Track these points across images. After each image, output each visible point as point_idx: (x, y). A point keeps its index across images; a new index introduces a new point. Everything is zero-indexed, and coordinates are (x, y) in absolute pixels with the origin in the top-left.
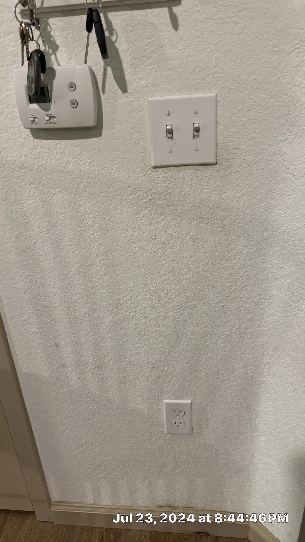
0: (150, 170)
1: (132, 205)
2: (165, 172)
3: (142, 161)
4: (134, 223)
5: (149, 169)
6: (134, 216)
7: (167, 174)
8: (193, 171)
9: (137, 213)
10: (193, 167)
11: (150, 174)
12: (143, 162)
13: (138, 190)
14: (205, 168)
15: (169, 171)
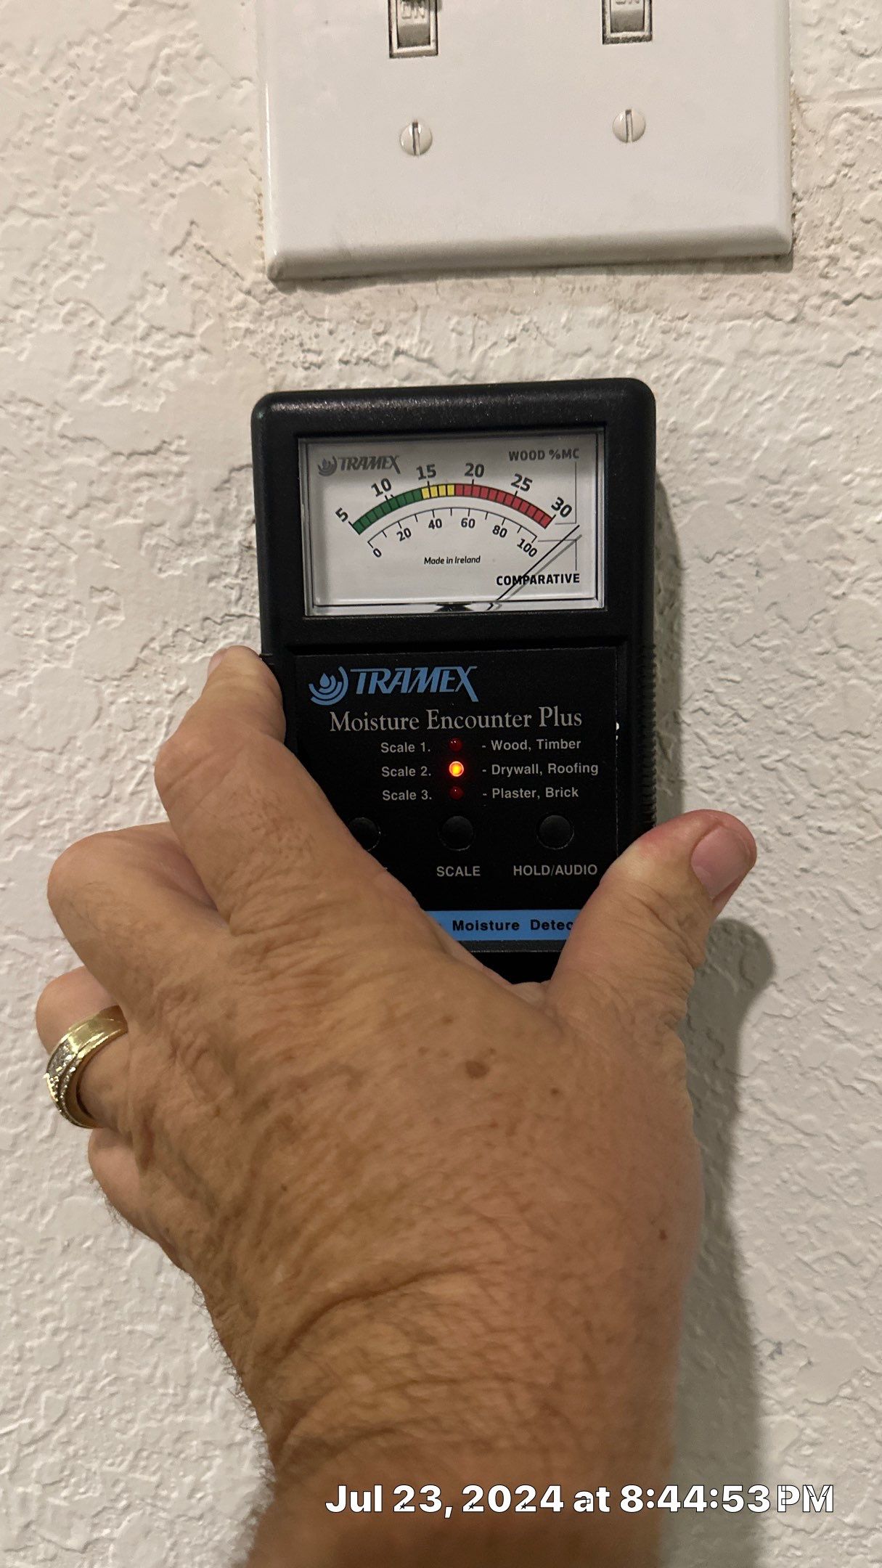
0: (254, 304)
1: (97, 600)
2: (367, 324)
3: (189, 234)
4: (109, 751)
5: (240, 297)
6: (107, 690)
7: (383, 339)
8: (602, 311)
9: (138, 661)
10: (601, 279)
11: (248, 332)
12: (196, 239)
13: (152, 468)
14: (699, 293)
15: (403, 316)
